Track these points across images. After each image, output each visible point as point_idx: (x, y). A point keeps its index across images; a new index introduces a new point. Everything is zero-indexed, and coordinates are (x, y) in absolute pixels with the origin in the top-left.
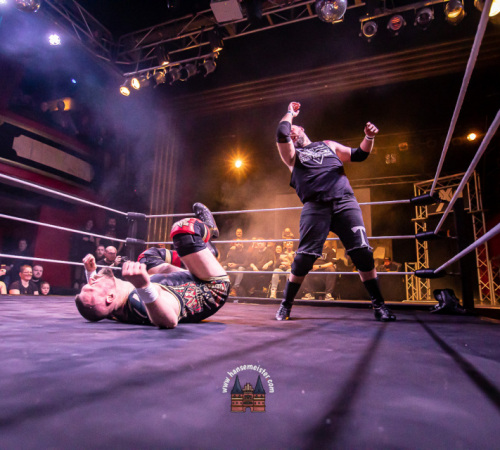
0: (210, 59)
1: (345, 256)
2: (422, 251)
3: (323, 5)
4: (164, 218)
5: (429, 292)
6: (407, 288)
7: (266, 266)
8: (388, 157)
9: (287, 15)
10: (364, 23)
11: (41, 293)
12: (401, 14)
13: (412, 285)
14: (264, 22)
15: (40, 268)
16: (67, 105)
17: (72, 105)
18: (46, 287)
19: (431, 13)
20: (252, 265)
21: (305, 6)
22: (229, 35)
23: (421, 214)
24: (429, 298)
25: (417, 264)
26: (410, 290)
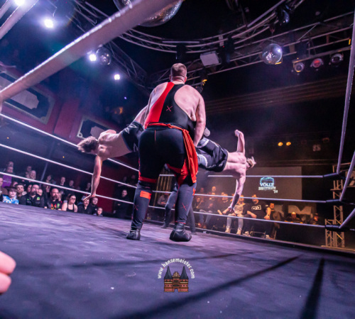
0: (199, 86)
1: (283, 211)
2: (338, 212)
3: (267, 54)
4: (167, 177)
5: (343, 242)
6: (327, 238)
7: (225, 212)
8: (315, 147)
9: (247, 60)
10: (295, 64)
11: (98, 215)
12: (320, 58)
13: (330, 235)
14: (232, 64)
15: (96, 199)
16: (121, 110)
17: (123, 110)
18: (100, 211)
19: (341, 57)
20: (219, 211)
21: (258, 55)
22: (211, 72)
23: (338, 186)
24: (343, 246)
25: (334, 221)
26: (329, 239)
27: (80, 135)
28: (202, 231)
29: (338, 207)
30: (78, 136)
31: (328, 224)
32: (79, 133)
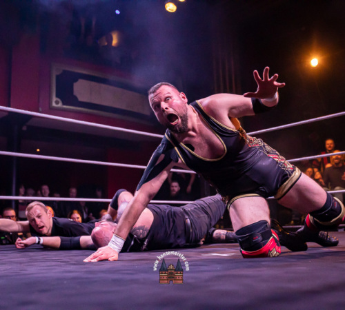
27: (57, 103)
30: (54, 104)
32: (54, 99)
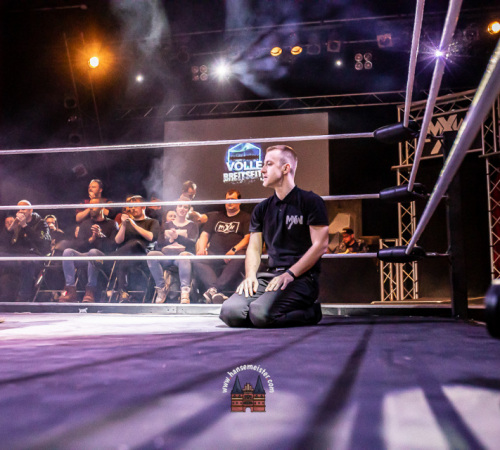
2: (406, 219)
5: (416, 287)
6: (382, 281)
8: (358, 58)
13: (389, 276)
23: (407, 157)
24: (416, 297)
25: (398, 242)
26: (387, 285)
28: (75, 310)
29: (407, 206)
31: (384, 248)
